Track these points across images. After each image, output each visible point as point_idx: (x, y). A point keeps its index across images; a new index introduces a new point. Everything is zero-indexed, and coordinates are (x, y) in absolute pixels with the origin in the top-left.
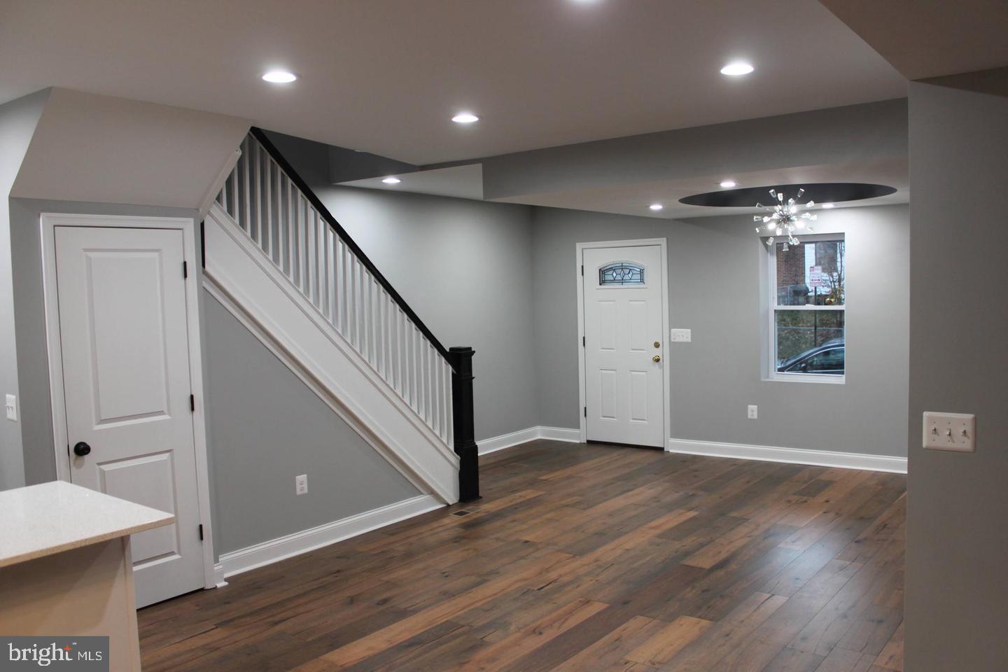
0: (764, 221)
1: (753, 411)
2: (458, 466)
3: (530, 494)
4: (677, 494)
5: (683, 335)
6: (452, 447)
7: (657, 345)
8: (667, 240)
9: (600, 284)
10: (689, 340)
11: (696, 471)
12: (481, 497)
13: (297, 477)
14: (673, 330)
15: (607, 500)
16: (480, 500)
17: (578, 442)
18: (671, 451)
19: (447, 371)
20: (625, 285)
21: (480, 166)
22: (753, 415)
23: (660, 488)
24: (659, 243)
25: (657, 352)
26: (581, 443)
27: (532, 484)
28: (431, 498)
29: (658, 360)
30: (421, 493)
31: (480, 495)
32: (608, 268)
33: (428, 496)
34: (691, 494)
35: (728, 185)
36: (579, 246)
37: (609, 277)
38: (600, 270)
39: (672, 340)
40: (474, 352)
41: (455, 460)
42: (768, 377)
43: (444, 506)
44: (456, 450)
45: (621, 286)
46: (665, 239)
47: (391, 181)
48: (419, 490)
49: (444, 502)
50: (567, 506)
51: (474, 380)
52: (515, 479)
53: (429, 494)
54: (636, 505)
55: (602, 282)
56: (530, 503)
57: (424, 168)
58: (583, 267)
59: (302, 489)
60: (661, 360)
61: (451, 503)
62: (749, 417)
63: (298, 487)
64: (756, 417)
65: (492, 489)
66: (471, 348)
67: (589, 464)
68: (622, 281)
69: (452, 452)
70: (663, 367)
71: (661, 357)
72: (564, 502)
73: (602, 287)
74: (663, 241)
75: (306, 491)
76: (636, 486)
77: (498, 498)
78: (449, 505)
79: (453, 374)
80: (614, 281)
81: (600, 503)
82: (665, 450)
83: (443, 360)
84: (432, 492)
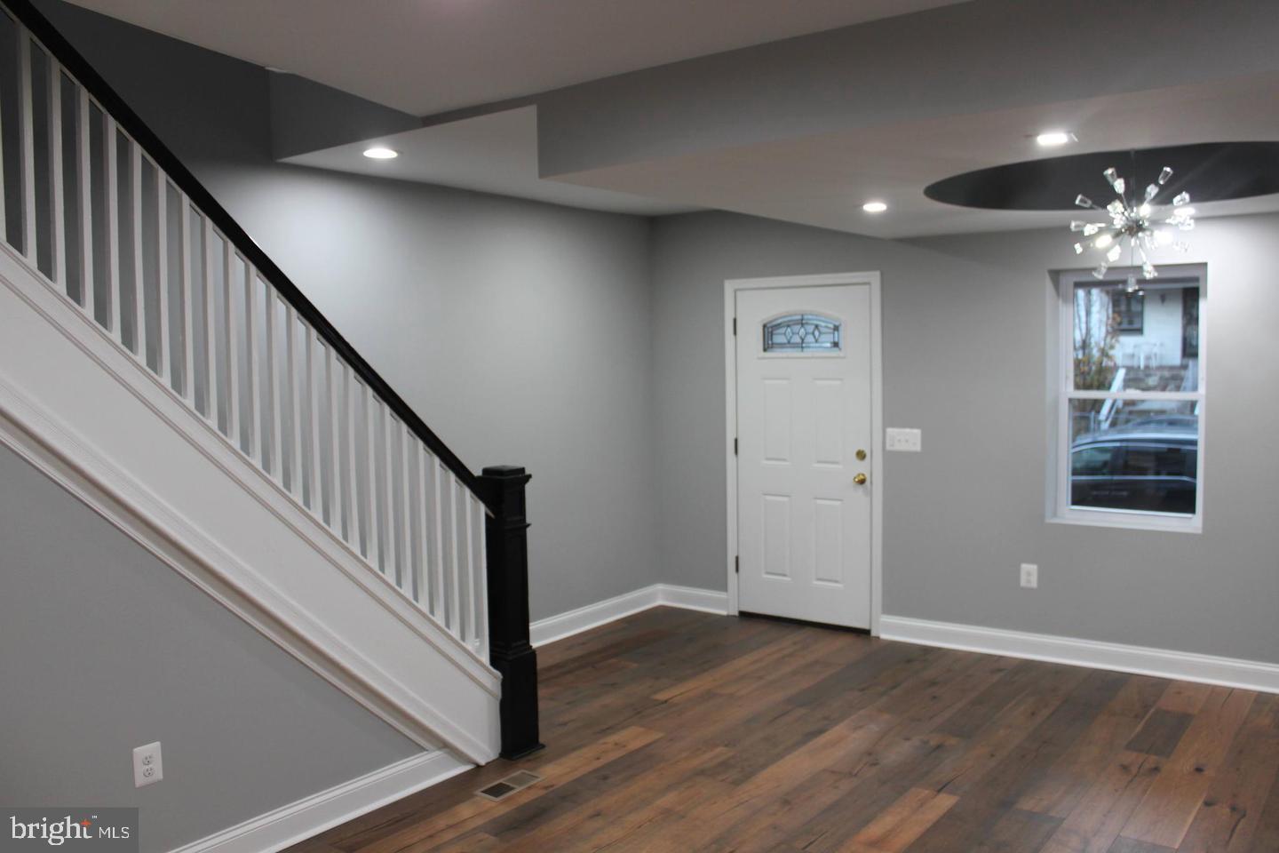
0: (1086, 234)
1: (1029, 574)
2: (498, 691)
3: (633, 738)
4: (907, 744)
5: (908, 439)
6: (485, 658)
7: (861, 455)
8: (882, 274)
9: (765, 350)
10: (918, 448)
11: (933, 683)
12: (543, 746)
13: (136, 750)
14: (890, 430)
15: (780, 756)
16: (542, 752)
17: (724, 613)
18: (884, 636)
19: (475, 513)
20: (807, 353)
21: (531, 112)
22: (1029, 581)
23: (874, 727)
24: (866, 280)
25: (862, 468)
26: (728, 616)
27: (639, 712)
28: (445, 755)
29: (862, 482)
30: (423, 749)
31: (542, 740)
32: (779, 321)
33: (438, 753)
34: (933, 743)
35: (1053, 141)
36: (729, 286)
37: (778, 339)
38: (764, 326)
39: (888, 448)
40: (530, 476)
41: (491, 680)
42: (1055, 514)
43: (468, 767)
44: (495, 661)
45: (802, 355)
46: (878, 273)
47: (380, 153)
48: (419, 745)
49: (468, 760)
50: (702, 773)
51: (528, 530)
52: (611, 699)
53: (440, 749)
54: (833, 772)
55: (768, 346)
56: (634, 764)
57: (429, 121)
58: (735, 321)
59: (148, 774)
60: (868, 482)
61: (483, 762)
62: (1023, 583)
63: (139, 769)
64: (1034, 584)
65: (565, 724)
66: (523, 470)
67: (742, 664)
68: (801, 345)
69: (482, 665)
70: (870, 494)
71: (868, 476)
72: (695, 763)
73: (767, 354)
74: (874, 277)
75: (159, 775)
76: (830, 722)
77: (574, 749)
78: (478, 767)
79: (487, 516)
80: (789, 344)
81: (764, 766)
82: (874, 633)
83: (468, 492)
84: (444, 745)
